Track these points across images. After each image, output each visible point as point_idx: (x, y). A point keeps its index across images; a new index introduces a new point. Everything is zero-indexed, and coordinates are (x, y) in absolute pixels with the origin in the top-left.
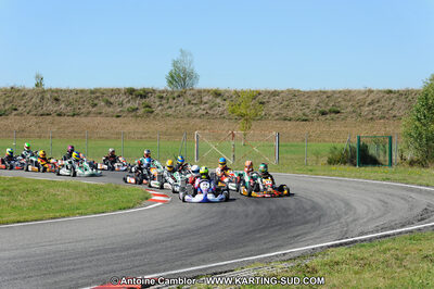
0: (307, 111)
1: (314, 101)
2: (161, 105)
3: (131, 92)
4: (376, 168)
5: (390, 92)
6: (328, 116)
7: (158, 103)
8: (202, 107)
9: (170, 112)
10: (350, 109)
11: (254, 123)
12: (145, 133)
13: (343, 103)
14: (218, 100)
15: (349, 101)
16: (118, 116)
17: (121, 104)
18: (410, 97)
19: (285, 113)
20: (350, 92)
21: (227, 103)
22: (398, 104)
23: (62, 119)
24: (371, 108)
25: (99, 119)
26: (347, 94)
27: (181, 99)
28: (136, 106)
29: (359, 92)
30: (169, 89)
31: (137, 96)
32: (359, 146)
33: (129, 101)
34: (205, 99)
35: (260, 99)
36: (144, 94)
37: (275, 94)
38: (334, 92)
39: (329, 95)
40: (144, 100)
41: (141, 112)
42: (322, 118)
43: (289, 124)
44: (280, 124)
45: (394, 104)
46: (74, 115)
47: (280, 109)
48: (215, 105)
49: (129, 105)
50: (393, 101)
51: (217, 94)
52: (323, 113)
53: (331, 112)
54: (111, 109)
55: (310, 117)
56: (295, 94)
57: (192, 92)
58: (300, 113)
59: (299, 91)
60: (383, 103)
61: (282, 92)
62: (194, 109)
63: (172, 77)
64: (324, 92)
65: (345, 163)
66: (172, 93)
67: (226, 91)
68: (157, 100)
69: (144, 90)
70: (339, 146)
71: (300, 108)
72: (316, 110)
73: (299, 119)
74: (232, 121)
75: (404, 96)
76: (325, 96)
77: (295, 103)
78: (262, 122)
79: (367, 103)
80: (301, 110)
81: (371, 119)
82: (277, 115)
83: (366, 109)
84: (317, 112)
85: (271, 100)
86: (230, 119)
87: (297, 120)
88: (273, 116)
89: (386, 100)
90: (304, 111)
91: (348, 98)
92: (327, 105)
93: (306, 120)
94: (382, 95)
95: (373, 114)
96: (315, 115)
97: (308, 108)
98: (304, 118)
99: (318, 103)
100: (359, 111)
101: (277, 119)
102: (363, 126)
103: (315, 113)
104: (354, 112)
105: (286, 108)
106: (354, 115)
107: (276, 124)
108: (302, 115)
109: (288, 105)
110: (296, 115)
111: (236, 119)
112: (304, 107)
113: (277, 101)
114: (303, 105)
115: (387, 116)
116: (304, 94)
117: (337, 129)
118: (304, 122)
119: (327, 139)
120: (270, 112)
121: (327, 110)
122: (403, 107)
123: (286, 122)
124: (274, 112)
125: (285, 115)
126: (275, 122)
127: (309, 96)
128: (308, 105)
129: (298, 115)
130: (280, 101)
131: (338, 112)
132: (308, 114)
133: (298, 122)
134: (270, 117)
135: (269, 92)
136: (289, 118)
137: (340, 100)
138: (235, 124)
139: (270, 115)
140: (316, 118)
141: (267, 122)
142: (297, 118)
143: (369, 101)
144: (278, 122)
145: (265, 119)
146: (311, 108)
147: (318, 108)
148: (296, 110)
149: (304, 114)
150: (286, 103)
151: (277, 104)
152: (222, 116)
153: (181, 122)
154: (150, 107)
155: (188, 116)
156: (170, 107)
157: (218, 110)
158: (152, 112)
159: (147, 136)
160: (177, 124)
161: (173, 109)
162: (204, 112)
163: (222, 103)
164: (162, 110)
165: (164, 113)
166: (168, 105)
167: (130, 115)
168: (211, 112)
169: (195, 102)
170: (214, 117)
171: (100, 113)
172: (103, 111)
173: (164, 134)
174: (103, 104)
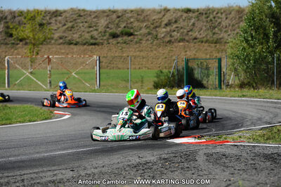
0: (95, 33)
1: (103, 22)
5: (188, 11)
6: (120, 39)
10: (144, 31)
13: (136, 24)
15: (143, 21)
18: (211, 16)
19: (69, 36)
20: (143, 11)
22: (199, 24)
24: (168, 29)
26: (140, 14)
29: (154, 11)
37: (56, 14)
38: (125, 11)
39: (120, 15)
42: (111, 41)
43: (75, 48)
44: (65, 49)
45: (194, 24)
47: (64, 32)
50: (192, 21)
52: (114, 36)
53: (123, 34)
55: (99, 40)
56: (80, 14)
59: (84, 10)
60: (181, 23)
61: (65, 11)
64: (114, 12)
65: (172, 87)
71: (87, 30)
72: (105, 32)
73: (87, 42)
74: (9, 46)
75: (204, 16)
76: (114, 16)
77: (81, 25)
78: (44, 47)
79: (164, 23)
80: (88, 32)
81: (170, 42)
82: (61, 38)
83: (162, 31)
84: (108, 34)
85: (53, 20)
86: (7, 44)
87: (85, 44)
88: (56, 40)
89: (184, 20)
90: (92, 33)
91: (142, 18)
92: (118, 25)
93: (94, 44)
94: (179, 14)
95: (171, 36)
96: (105, 38)
97: (97, 30)
98: (92, 41)
99: (108, 24)
100: (155, 33)
101: (61, 43)
102: (160, 50)
103: (105, 35)
104: (149, 34)
105: (71, 30)
106: (149, 37)
107: (61, 49)
108: (89, 38)
109: (72, 27)
110: (83, 38)
111: (13, 44)
112: (91, 29)
113: (60, 23)
114: (90, 27)
115: (187, 38)
116: (91, 13)
117: (131, 54)
118: (93, 46)
119: (120, 66)
120: (52, 35)
121: (119, 33)
122: (204, 28)
123: (72, 46)
124: (56, 36)
125: (70, 38)
126: (58, 47)
127: (96, 17)
128: (95, 26)
129: (85, 39)
130: (63, 22)
131: (131, 34)
132: (97, 37)
133: (85, 46)
134: (53, 41)
135: (49, 12)
136: (75, 42)
137: (132, 20)
138: (12, 50)
139: (52, 39)
140: (106, 42)
141: (50, 46)
142: (84, 42)
143: (165, 21)
144: (62, 46)
145: (47, 44)
146: (100, 30)
147: (108, 29)
148: (82, 33)
149: (92, 37)
150: (70, 24)
151: (61, 25)
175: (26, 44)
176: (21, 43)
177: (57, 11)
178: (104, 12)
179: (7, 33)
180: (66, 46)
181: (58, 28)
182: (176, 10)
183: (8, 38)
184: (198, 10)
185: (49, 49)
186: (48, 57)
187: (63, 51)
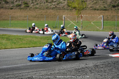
1: (109, 1)
6: (116, 8)
7: (31, 2)
8: (53, 4)
9: (37, 6)
12: (25, 17)
16: (11, 9)
21: (66, 2)
25: (2, 10)
28: (20, 3)
33: (17, 1)
41: (23, 6)
42: (113, 9)
43: (97, 12)
44: (93, 12)
47: (93, 5)
48: (60, 3)
49: (17, 3)
52: (114, 7)
54: (8, 5)
55: (108, 8)
58: (102, 6)
62: (49, 5)
71: (102, 4)
72: (110, 5)
73: (102, 9)
74: (69, 11)
77: (100, 2)
80: (103, 5)
82: (91, 7)
84: (111, 6)
86: (68, 10)
87: (101, 10)
88: (89, 8)
90: (104, 5)
92: (116, 2)
96: (110, 7)
97: (106, 4)
98: (105, 9)
99: (111, 2)
101: (91, 10)
103: (110, 6)
105: (95, 4)
107: (91, 12)
108: (103, 7)
109: (96, 3)
110: (101, 7)
111: (71, 9)
112: (104, 4)
113: (91, 1)
114: (104, 3)
118: (105, 11)
120: (87, 6)
121: (116, 5)
123: (96, 11)
124: (89, 6)
125: (95, 7)
126: (90, 11)
128: (106, 2)
129: (102, 8)
132: (106, 7)
133: (101, 11)
134: (88, 9)
136: (97, 9)
138: (70, 12)
139: (87, 7)
140: (110, 9)
141: (86, 11)
142: (101, 9)
144: (91, 11)
145: (85, 10)
146: (108, 4)
147: (111, 4)
148: (100, 5)
149: (105, 7)
150: (95, 1)
151: (91, 2)
152: (63, 8)
153: (43, 11)
154: (27, 4)
155: (47, 8)
156: (37, 4)
157: (61, 5)
158: (28, 6)
159: (27, 18)
160: (41, 12)
161: (39, 5)
162: (55, 6)
163: (63, 2)
164: (33, 5)
165: (35, 7)
166: (36, 3)
167: (17, 8)
168: (58, 6)
169: (50, 1)
170: (59, 9)
171: (3, 7)
172: (4, 6)
173: (35, 17)
174: (4, 3)
175: (76, 10)
176: (74, 9)
179: (68, 5)
180: (93, 11)
181: (90, 3)
183: (68, 7)
185: (86, 12)
186: (81, 16)
187: (92, 13)
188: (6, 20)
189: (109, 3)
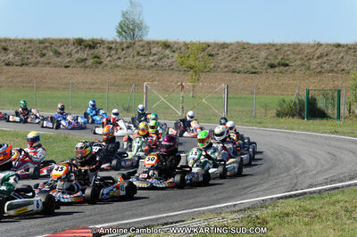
0: (256, 64)
1: (263, 54)
2: (109, 55)
3: (80, 42)
4: (325, 121)
5: (339, 46)
6: (277, 69)
7: (107, 54)
8: (151, 58)
9: (119, 63)
10: (298, 62)
11: (203, 76)
12: (93, 84)
13: (292, 56)
14: (167, 52)
15: (298, 54)
16: (66, 67)
17: (70, 55)
19: (233, 65)
20: (299, 45)
21: (176, 55)
22: (348, 58)
23: (10, 68)
24: (320, 61)
25: (47, 69)
26: (296, 47)
27: (130, 50)
28: (85, 56)
29: (308, 45)
30: (118, 40)
31: (86, 47)
32: (308, 99)
33: (77, 52)
34: (154, 51)
35: (209, 51)
36: (93, 45)
37: (224, 46)
38: (283, 45)
39: (277, 48)
40: (92, 51)
41: (90, 62)
42: (269, 70)
43: (238, 76)
44: (228, 76)
45: (342, 57)
46: (22, 65)
47: (229, 62)
48: (164, 56)
49: (77, 56)
50: (341, 55)
51: (166, 45)
52: (272, 66)
53: (279, 65)
54: (60, 59)
55: (259, 70)
56: (244, 47)
57: (141, 43)
58: (249, 65)
59: (248, 44)
60: (331, 57)
61: (231, 44)
62: (143, 60)
63: (121, 27)
64: (274, 45)
65: (293, 116)
66: (122, 43)
67: (175, 43)
68: (106, 51)
69: (93, 41)
70: (288, 99)
71: (249, 60)
72: (265, 62)
73: (248, 71)
74: (181, 73)
75: (352, 50)
76: (274, 49)
77: (244, 56)
78: (211, 74)
79: (316, 56)
80: (250, 63)
81: (320, 72)
82: (226, 67)
83: (314, 63)
84: (266, 64)
85: (220, 52)
86: (179, 71)
87: (246, 73)
88: (222, 69)
89: (334, 54)
90: (253, 63)
91: (297, 51)
92: (276, 57)
93: (255, 73)
94: (330, 48)
95: (322, 67)
96: (264, 68)
97: (257, 61)
98: (254, 70)
99: (267, 56)
100: (308, 65)
101: (226, 72)
102: (311, 79)
103: (264, 66)
104: (303, 65)
105: (235, 61)
106: (303, 68)
107: (225, 76)
108: (250, 68)
109: (237, 58)
110: (245, 67)
111: (185, 71)
112: (253, 60)
113: (226, 54)
114: (252, 58)
115: (335, 70)
116: (253, 46)
117: (286, 82)
118: (253, 75)
119: (275, 92)
120: (219, 65)
121: (276, 63)
122: (351, 61)
123: (235, 74)
124: (222, 65)
125: (234, 67)
126: (223, 74)
127: (258, 49)
128: (257, 57)
129: (247, 68)
130: (229, 53)
131: (287, 65)
133: (246, 75)
134: (219, 70)
135: (218, 44)
136: (237, 71)
137: (288, 53)
138: (184, 76)
139: (219, 67)
140: (264, 71)
141: (216, 74)
142: (246, 71)
143: (318, 54)
144: (227, 74)
145: (214, 72)
147: (267, 60)
148: (244, 63)
149: (253, 67)
150: (235, 55)
151: (226, 56)
152: (171, 68)
153: (130, 73)
154: (98, 58)
155: (137, 68)
156: (120, 58)
157: (167, 62)
158: (101, 63)
159: (96, 86)
160: (126, 75)
161: (122, 60)
162: (153, 64)
163: (171, 54)
164: (111, 61)
165: (113, 63)
166: (117, 56)
167: (78, 66)
168: (160, 64)
169: (144, 53)
170: (163, 69)
171: (49, 63)
172: (52, 61)
173: (113, 85)
174: (51, 54)
175: (194, 71)
176: (191, 70)
177: (224, 44)
178: (265, 45)
180: (230, 74)
181: (225, 58)
182: (328, 45)
183: (180, 66)
184: (347, 45)
185: (215, 76)
186: (182, 84)
187: (227, 78)
188: (54, 88)
189: (261, 60)
